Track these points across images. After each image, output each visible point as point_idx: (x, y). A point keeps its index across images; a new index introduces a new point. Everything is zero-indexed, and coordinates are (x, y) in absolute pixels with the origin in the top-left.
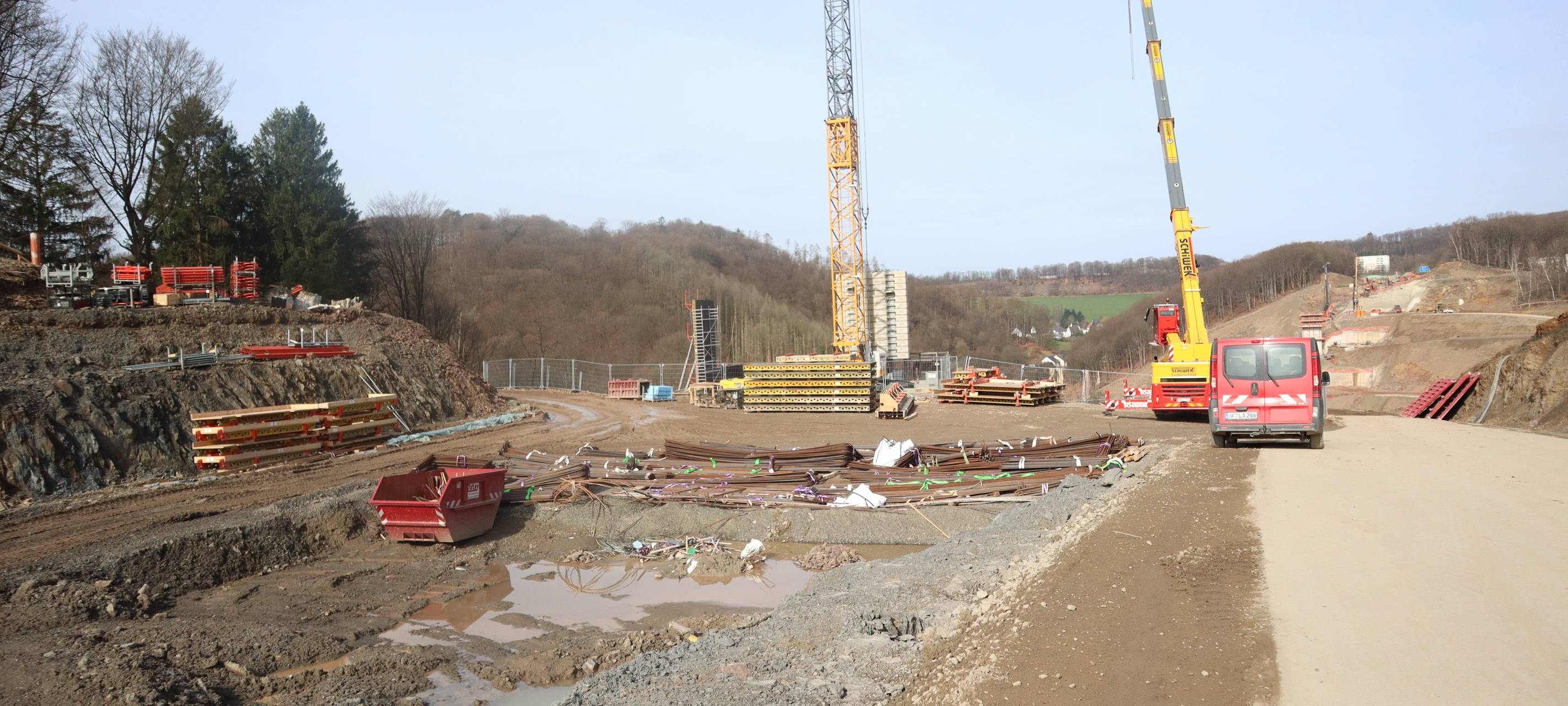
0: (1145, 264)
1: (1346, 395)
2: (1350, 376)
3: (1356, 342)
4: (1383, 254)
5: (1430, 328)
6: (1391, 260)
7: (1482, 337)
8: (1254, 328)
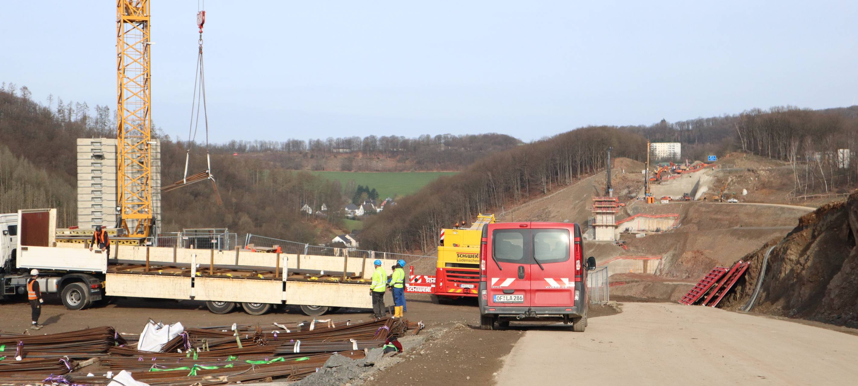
0: (443, 141)
1: (637, 282)
2: (640, 263)
3: (647, 228)
4: (675, 141)
5: (715, 216)
6: (683, 148)
7: (763, 227)
8: (550, 211)
